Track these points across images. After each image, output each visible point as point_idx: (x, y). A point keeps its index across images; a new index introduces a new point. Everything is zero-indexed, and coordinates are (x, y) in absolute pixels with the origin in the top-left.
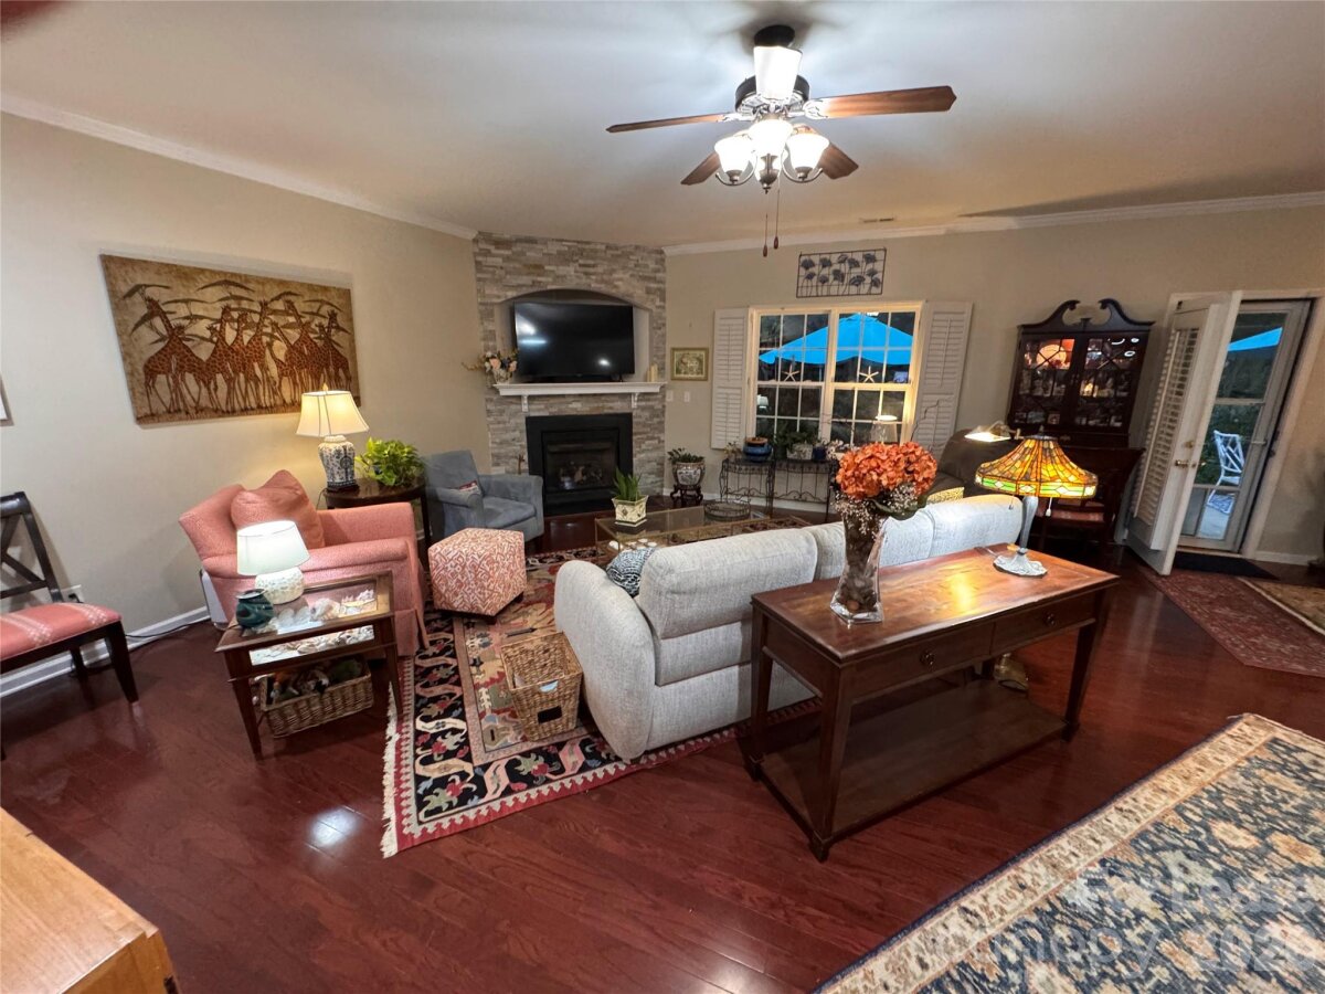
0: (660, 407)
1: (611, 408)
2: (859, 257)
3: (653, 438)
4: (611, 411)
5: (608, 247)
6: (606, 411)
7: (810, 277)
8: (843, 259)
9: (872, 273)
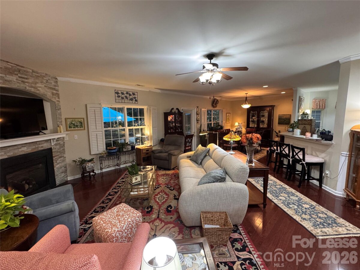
0: (63, 143)
1: (42, 147)
2: (131, 93)
3: (61, 157)
4: (42, 149)
5: (33, 71)
6: (40, 149)
7: (119, 97)
8: (127, 93)
9: (135, 98)
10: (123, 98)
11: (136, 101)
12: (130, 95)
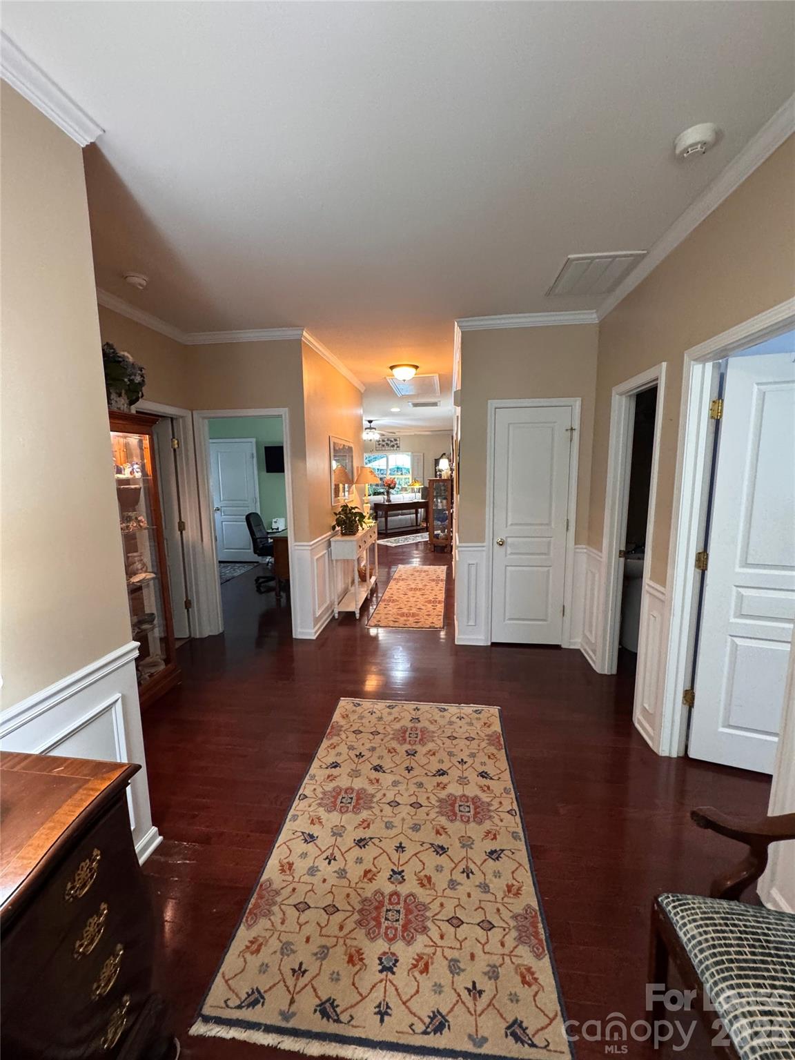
2: (393, 439)
7: (379, 444)
8: (388, 440)
9: (397, 444)
10: (383, 446)
11: (398, 447)
12: (391, 441)
